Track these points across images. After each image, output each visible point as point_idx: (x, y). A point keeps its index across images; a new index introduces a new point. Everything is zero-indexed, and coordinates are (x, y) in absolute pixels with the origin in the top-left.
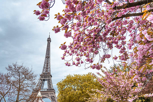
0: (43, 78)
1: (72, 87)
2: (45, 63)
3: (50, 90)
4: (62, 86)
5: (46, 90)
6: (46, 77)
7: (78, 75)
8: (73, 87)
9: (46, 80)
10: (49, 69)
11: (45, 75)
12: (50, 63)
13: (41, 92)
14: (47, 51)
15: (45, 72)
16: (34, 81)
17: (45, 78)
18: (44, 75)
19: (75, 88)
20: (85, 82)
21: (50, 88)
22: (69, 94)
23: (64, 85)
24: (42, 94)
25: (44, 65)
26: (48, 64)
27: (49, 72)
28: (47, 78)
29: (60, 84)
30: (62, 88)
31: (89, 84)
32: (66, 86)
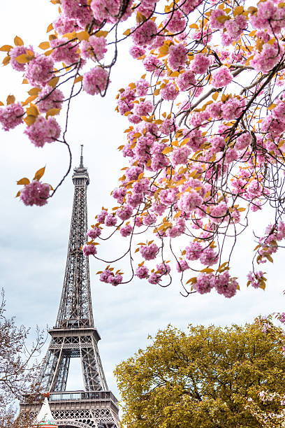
0: (62, 346)
1: (182, 384)
2: (67, 277)
3: (95, 395)
4: (139, 380)
5: (78, 396)
6: (75, 340)
7: (206, 327)
8: (189, 383)
9: (77, 354)
10: (84, 305)
11: (70, 332)
12: (88, 278)
13: (51, 405)
14: (73, 228)
15: (68, 317)
16: (16, 356)
17: (71, 346)
18: (65, 332)
19: (196, 388)
20: (241, 358)
21: (96, 388)
22: (171, 412)
23: (149, 376)
24: (56, 415)
25: (66, 287)
26: (80, 281)
27: (85, 317)
28: (80, 346)
29: (129, 370)
30: (139, 389)
31: (262, 368)
32: (158, 379)
